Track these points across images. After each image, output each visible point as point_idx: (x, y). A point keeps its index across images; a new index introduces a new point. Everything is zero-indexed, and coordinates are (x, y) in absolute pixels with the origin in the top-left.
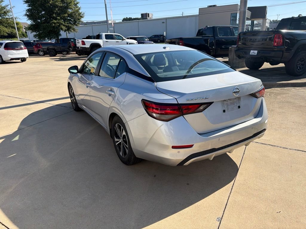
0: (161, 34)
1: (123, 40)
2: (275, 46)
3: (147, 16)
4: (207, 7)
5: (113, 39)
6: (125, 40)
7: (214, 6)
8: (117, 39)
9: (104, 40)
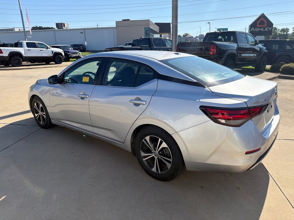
0: (81, 44)
1: (47, 48)
2: (211, 55)
3: (63, 25)
4: (122, 20)
5: (36, 48)
6: (50, 48)
7: (128, 20)
8: (40, 48)
9: (25, 48)
